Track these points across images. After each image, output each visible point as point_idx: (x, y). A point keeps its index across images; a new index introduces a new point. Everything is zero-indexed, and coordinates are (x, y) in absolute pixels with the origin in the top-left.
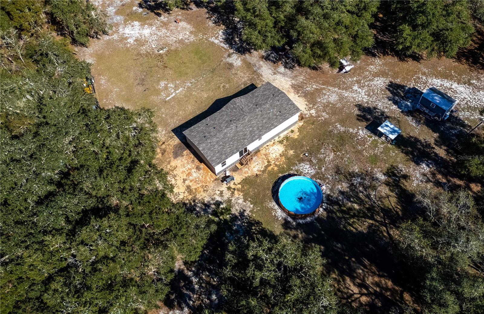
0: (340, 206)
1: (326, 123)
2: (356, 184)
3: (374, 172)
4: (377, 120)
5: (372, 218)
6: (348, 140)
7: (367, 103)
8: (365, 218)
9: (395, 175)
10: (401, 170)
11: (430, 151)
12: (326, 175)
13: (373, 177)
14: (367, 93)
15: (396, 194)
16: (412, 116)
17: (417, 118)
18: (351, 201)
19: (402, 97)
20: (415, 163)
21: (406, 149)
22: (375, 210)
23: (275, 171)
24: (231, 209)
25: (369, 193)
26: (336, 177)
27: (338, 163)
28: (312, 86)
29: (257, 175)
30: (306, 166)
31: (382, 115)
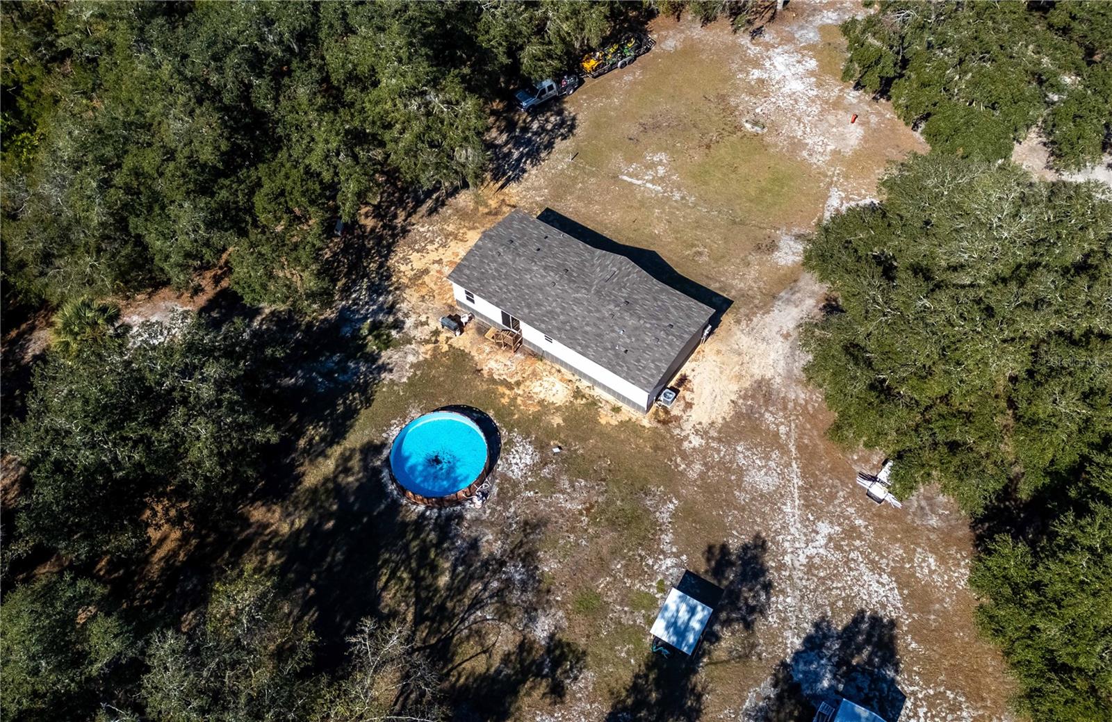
0: (438, 545)
1: (671, 478)
2: (504, 573)
3: (553, 611)
4: (728, 597)
5: (419, 619)
6: (631, 535)
7: (781, 566)
9: (557, 663)
10: (576, 678)
12: (515, 504)
13: (536, 610)
14: (817, 560)
15: (498, 672)
16: (779, 697)
17: (778, 712)
18: (454, 567)
19: (845, 662)
20: (610, 714)
21: (652, 687)
22: (441, 623)
23: (497, 401)
24: (391, 348)
25: (487, 604)
26: (514, 526)
27: (556, 522)
28: (782, 423)
29: (479, 371)
30: (528, 457)
31: (752, 610)
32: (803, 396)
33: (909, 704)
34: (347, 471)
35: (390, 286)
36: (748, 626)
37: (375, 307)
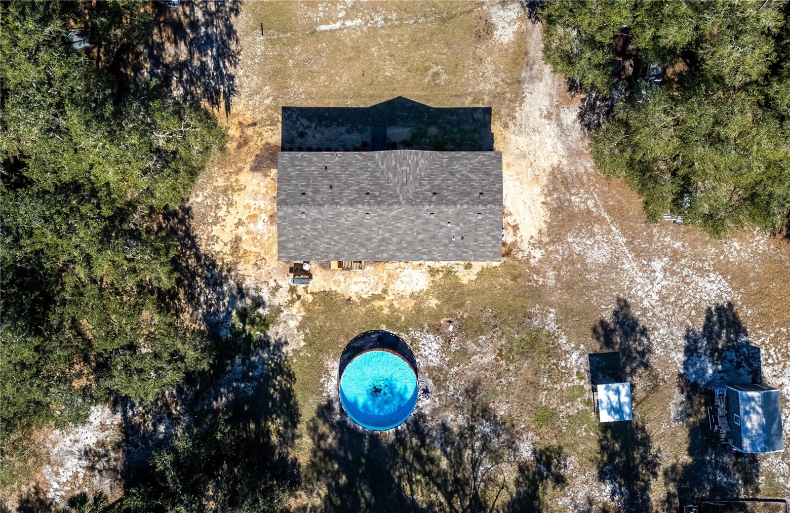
0: (423, 444)
1: (537, 293)
2: (478, 433)
3: (524, 436)
4: (624, 355)
5: (449, 497)
6: (539, 353)
7: (645, 311)
8: (439, 489)
9: (548, 465)
10: (565, 466)
11: (645, 475)
12: (450, 383)
13: (514, 442)
14: (664, 292)
15: (518, 493)
16: (689, 398)
17: (692, 407)
18: (444, 451)
19: (714, 350)
20: (599, 473)
21: (612, 441)
22: (463, 490)
23: (380, 315)
24: (271, 325)
25: (482, 460)
26: (461, 398)
27: (486, 377)
28: (587, 199)
29: (349, 299)
30: (434, 344)
31: (643, 354)
32: (589, 165)
33: (763, 351)
34: (322, 437)
35: (221, 271)
36: (646, 366)
37: (227, 299)
